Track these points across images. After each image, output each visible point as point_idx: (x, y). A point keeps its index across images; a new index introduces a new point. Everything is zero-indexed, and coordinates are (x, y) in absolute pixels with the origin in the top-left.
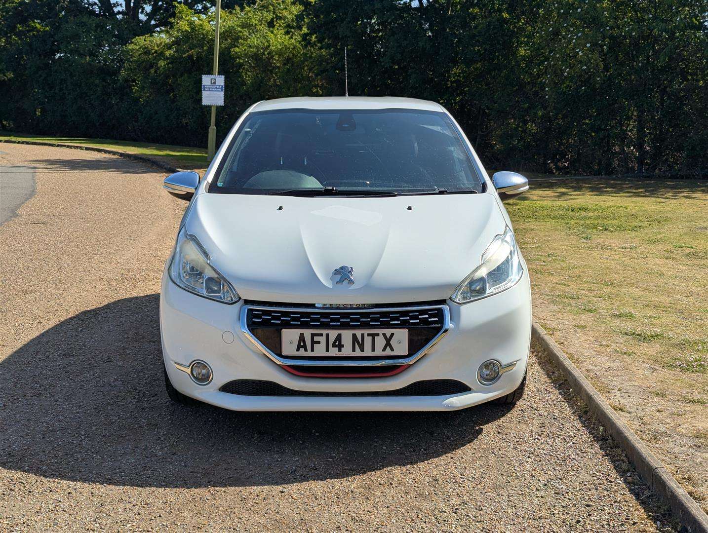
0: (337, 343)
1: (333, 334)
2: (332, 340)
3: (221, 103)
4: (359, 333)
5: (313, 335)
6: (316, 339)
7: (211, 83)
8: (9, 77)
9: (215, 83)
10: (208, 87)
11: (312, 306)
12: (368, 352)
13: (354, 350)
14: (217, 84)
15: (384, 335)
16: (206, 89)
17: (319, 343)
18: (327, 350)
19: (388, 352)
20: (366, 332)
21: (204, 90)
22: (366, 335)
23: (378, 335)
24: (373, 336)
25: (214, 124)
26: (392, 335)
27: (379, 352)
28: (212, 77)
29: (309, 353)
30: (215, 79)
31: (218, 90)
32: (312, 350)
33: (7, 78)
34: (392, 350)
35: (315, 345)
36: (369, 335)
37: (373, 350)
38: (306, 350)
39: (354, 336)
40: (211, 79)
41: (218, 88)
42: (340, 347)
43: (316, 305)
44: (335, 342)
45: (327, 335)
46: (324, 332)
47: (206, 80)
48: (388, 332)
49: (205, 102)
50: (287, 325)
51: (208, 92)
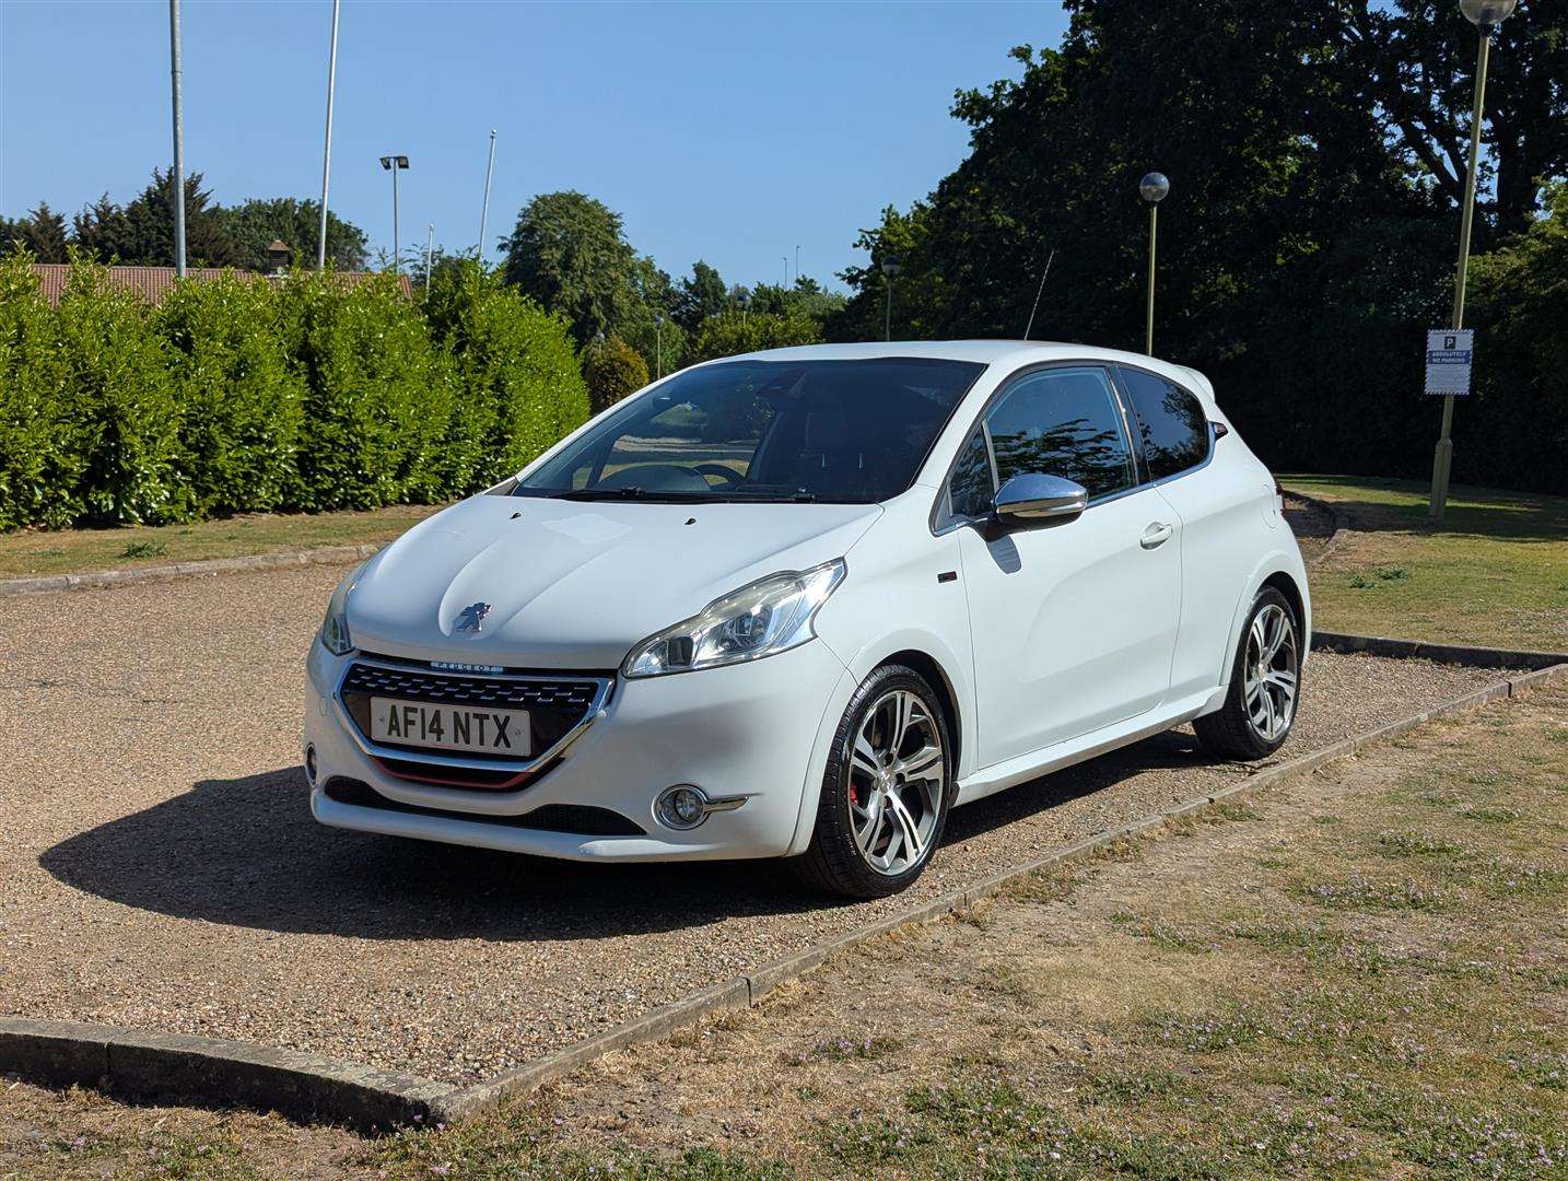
0: (435, 727)
1: (430, 708)
2: (429, 718)
3: (1463, 388)
4: (462, 710)
5: (407, 710)
6: (411, 716)
7: (1446, 348)
8: (1238, 351)
9: (1452, 346)
10: (1438, 354)
11: (426, 664)
12: (474, 747)
13: (456, 741)
14: (1457, 349)
15: (496, 717)
16: (1434, 360)
17: (413, 723)
18: (423, 737)
19: (502, 749)
20: (472, 710)
21: (1431, 362)
22: (471, 716)
23: (487, 717)
24: (482, 718)
25: (1448, 435)
26: (507, 719)
27: (489, 748)
28: (1449, 333)
29: (402, 740)
30: (1454, 338)
31: (1459, 360)
32: (406, 735)
33: (1234, 354)
34: (508, 745)
35: (409, 726)
36: (476, 716)
37: (482, 743)
38: (399, 735)
39: (456, 714)
40: (1447, 338)
41: (1459, 357)
42: (439, 732)
43: (432, 664)
44: (432, 724)
45: (423, 710)
46: (419, 705)
47: (1435, 340)
48: (502, 713)
49: (1431, 387)
50: (381, 692)
51: (1439, 367)
